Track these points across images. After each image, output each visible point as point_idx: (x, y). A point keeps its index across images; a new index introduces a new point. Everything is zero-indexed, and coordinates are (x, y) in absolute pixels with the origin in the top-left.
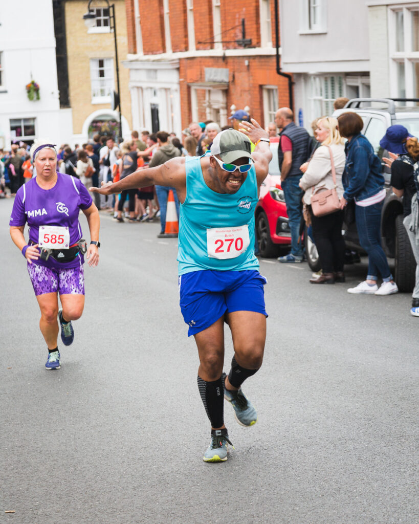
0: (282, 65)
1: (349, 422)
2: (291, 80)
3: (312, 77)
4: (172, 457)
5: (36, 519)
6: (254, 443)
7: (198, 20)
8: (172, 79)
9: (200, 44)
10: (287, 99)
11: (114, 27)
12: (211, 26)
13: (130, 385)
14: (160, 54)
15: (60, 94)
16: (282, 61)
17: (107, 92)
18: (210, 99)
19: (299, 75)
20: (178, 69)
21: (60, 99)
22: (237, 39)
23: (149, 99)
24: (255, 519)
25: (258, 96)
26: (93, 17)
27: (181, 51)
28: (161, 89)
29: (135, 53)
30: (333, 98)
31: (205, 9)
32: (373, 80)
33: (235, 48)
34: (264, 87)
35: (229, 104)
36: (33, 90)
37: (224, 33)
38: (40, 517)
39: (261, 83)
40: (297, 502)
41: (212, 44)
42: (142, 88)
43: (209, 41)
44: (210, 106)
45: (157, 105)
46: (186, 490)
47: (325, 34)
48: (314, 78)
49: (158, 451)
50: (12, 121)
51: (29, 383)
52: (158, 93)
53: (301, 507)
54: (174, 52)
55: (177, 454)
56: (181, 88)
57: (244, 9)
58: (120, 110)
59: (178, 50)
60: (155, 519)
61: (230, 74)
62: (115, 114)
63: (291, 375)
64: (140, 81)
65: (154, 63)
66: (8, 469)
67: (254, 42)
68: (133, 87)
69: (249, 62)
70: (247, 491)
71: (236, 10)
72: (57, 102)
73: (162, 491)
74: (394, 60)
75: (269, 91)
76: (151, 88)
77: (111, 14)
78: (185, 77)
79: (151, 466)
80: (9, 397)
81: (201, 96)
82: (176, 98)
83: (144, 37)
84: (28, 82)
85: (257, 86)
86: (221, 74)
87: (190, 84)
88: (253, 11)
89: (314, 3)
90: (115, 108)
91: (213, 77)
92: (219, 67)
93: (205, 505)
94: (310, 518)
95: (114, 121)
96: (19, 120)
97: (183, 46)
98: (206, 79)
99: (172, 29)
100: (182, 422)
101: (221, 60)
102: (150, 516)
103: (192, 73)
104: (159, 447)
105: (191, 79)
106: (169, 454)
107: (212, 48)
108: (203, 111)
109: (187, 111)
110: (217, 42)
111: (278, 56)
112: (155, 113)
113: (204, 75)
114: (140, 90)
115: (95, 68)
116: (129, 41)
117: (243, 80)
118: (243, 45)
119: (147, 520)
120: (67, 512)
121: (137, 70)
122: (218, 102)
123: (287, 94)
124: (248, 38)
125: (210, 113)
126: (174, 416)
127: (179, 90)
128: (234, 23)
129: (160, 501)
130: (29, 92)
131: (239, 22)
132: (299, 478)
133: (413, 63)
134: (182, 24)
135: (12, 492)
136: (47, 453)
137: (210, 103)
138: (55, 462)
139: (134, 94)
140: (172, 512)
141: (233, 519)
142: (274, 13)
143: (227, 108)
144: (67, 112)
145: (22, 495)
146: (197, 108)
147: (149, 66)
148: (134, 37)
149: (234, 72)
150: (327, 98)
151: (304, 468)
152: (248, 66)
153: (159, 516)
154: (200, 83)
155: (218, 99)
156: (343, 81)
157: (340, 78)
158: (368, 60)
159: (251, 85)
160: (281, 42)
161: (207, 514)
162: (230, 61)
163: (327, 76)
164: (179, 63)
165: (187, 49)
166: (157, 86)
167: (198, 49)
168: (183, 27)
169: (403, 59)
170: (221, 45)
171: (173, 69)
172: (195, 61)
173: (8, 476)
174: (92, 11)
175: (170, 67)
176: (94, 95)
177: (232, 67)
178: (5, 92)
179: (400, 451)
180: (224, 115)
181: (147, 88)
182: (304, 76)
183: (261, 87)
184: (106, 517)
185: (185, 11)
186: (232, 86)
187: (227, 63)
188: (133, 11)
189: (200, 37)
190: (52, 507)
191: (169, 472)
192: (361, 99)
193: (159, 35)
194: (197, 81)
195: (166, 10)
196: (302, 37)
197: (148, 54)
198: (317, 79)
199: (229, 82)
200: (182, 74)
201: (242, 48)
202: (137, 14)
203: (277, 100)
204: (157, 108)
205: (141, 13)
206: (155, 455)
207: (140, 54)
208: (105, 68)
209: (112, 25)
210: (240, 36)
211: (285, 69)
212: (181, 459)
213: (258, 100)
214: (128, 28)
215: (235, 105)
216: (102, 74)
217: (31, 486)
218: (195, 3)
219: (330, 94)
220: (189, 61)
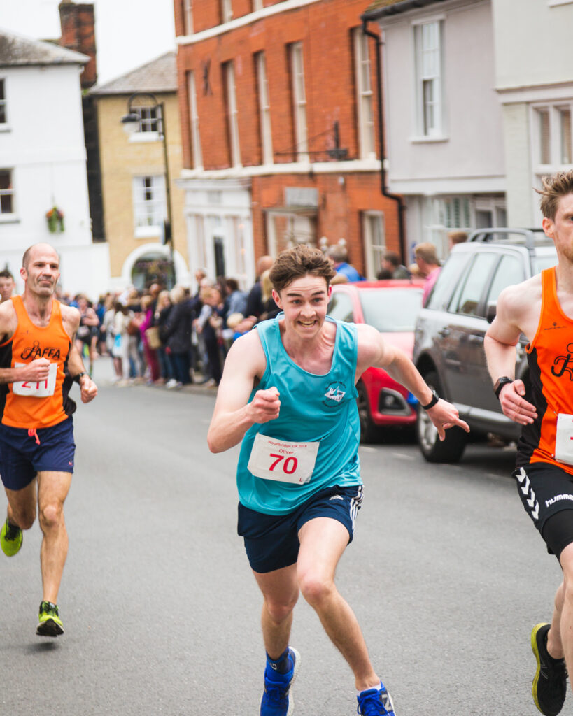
0: (388, 183)
1: (463, 663)
2: (401, 204)
3: (429, 200)
6: (335, 692)
7: (276, 124)
8: (240, 203)
9: (279, 156)
10: (396, 228)
11: (164, 133)
12: (293, 132)
13: (172, 617)
14: (226, 168)
15: (93, 224)
16: (390, 177)
17: (155, 221)
18: (293, 229)
19: (412, 197)
20: (250, 190)
21: (92, 230)
22: (328, 148)
23: (212, 231)
25: (357, 225)
26: (135, 120)
27: (254, 165)
28: (227, 217)
29: (191, 167)
30: (458, 226)
31: (284, 108)
32: (510, 203)
33: (326, 161)
34: (365, 213)
35: (317, 235)
36: (55, 220)
37: (311, 140)
39: (361, 207)
41: (294, 156)
42: (201, 216)
43: (290, 151)
44: (293, 239)
45: (222, 239)
47: (447, 141)
48: (433, 202)
52: (223, 222)
54: (244, 166)
55: (231, 708)
56: (254, 214)
57: (338, 108)
58: (172, 245)
59: (250, 164)
61: (319, 196)
62: (165, 249)
63: (389, 601)
64: (199, 206)
65: (219, 181)
67: (352, 152)
68: (190, 215)
69: (345, 180)
71: (326, 110)
74: (539, 175)
75: (373, 218)
76: (214, 216)
77: (160, 116)
78: (260, 201)
80: (10, 634)
81: (281, 225)
82: (247, 229)
83: (204, 146)
84: (48, 208)
85: (356, 212)
86: (307, 196)
87: (267, 210)
88: (349, 111)
89: (431, 99)
90: (166, 242)
91: (297, 201)
92: (305, 186)
95: (165, 260)
97: (256, 158)
98: (288, 203)
99: (242, 135)
101: (307, 178)
103: (268, 195)
104: (208, 698)
105: (268, 203)
106: (221, 708)
107: (295, 160)
108: (284, 245)
109: (262, 245)
110: (301, 154)
111: (383, 173)
112: (219, 248)
113: (285, 197)
114: (200, 219)
115: (139, 189)
116: (184, 152)
117: (337, 204)
118: (337, 157)
121: (195, 191)
122: (302, 234)
123: (396, 222)
124: (343, 146)
127: (251, 217)
128: (324, 127)
130: (50, 221)
131: (331, 126)
134: (255, 128)
137: (292, 234)
139: (191, 224)
142: (377, 114)
143: (316, 241)
144: (101, 247)
146: (276, 241)
147: (210, 186)
148: (191, 147)
149: (325, 193)
150: (448, 226)
152: (344, 187)
154: (279, 208)
155: (303, 229)
156: (470, 204)
157: (466, 201)
158: (503, 176)
159: (348, 210)
160: (388, 153)
162: (320, 178)
163: (449, 199)
164: (251, 182)
165: (261, 162)
166: (222, 213)
167: (276, 162)
168: (256, 132)
170: (307, 157)
171: (243, 189)
172: (272, 179)
174: (135, 112)
175: (239, 186)
176: (139, 225)
177: (322, 186)
179: (528, 701)
181: (209, 216)
182: (419, 199)
185: (258, 111)
186: (322, 212)
187: (315, 182)
188: (188, 111)
189: (279, 146)
192: (495, 229)
193: (223, 143)
194: (275, 205)
195: (234, 109)
196: (416, 146)
197: (209, 170)
198: (437, 202)
199: (317, 207)
200: (255, 196)
201: (335, 160)
202: (194, 116)
203: (383, 230)
204: (222, 242)
205: (200, 113)
207: (199, 171)
208: (153, 189)
209: (161, 131)
210: (332, 145)
211: (394, 189)
213: (357, 229)
214: (182, 134)
215: (327, 237)
216: (148, 196)
218: (272, 100)
219: (453, 221)
220: (264, 179)
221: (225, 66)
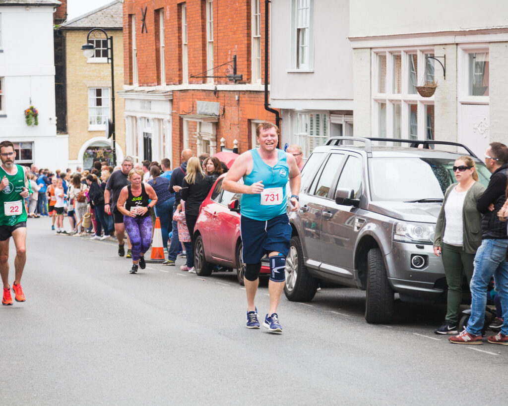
0: (270, 102)
2: (278, 116)
3: (298, 114)
7: (192, 56)
8: (164, 110)
9: (192, 78)
11: (112, 59)
12: (204, 61)
14: (155, 85)
15: (57, 120)
16: (271, 96)
17: (103, 120)
18: (200, 131)
19: (286, 111)
20: (171, 101)
21: (57, 125)
22: (228, 75)
23: (143, 128)
25: (247, 130)
26: (91, 47)
27: (174, 84)
28: (154, 119)
29: (131, 84)
30: (318, 135)
31: (199, 44)
32: (356, 119)
33: (226, 84)
34: (252, 121)
35: (218, 136)
36: (32, 115)
37: (216, 68)
39: (250, 118)
41: (204, 79)
42: (136, 117)
43: (201, 75)
44: (200, 138)
45: (150, 134)
47: (313, 72)
48: (301, 115)
52: (151, 122)
54: (167, 85)
56: (173, 119)
57: (236, 46)
58: (114, 138)
59: (172, 83)
61: (220, 108)
62: (109, 141)
64: (134, 111)
65: (149, 94)
67: (245, 78)
68: (128, 117)
69: (239, 97)
71: (228, 47)
72: (55, 127)
74: (376, 100)
76: (145, 118)
77: (109, 46)
78: (178, 109)
81: (193, 127)
82: (168, 129)
83: (139, 69)
84: (28, 107)
85: (247, 120)
86: (212, 108)
87: (182, 116)
88: (245, 49)
89: (303, 44)
90: (110, 136)
91: (204, 110)
92: (210, 100)
95: (109, 148)
96: (17, 144)
97: (177, 79)
98: (198, 112)
99: (167, 62)
101: (212, 94)
103: (184, 105)
105: (183, 112)
107: (204, 82)
108: (194, 142)
109: (178, 142)
110: (209, 77)
111: (267, 92)
112: (147, 142)
113: (196, 107)
114: (134, 119)
115: (93, 97)
116: (125, 72)
117: (233, 114)
118: (234, 81)
121: (132, 100)
122: (208, 134)
125: (200, 144)
127: (171, 121)
128: (226, 59)
130: (27, 117)
131: (230, 59)
133: (394, 104)
134: (177, 58)
137: (200, 134)
139: (129, 122)
142: (264, 51)
143: (217, 140)
144: (64, 138)
146: (188, 139)
147: (143, 97)
148: (131, 69)
149: (224, 106)
150: (311, 134)
152: (238, 100)
154: (192, 115)
155: (208, 131)
156: (327, 119)
157: (325, 116)
158: (352, 100)
159: (240, 119)
160: (270, 80)
162: (221, 94)
163: (312, 113)
164: (173, 95)
165: (180, 82)
166: (151, 117)
167: (190, 83)
168: (178, 61)
169: (385, 100)
170: (212, 79)
171: (166, 101)
172: (187, 94)
174: (92, 42)
175: (165, 98)
176: (91, 123)
177: (223, 101)
178: (5, 116)
180: (213, 147)
181: (141, 118)
182: (291, 112)
185: (180, 46)
186: (222, 120)
187: (218, 97)
188: (130, 44)
189: (193, 71)
192: (343, 137)
193: (154, 67)
194: (188, 113)
195: (162, 44)
196: (290, 75)
197: (143, 86)
198: (303, 116)
199: (219, 116)
200: (175, 106)
201: (233, 83)
202: (134, 47)
204: (149, 137)
205: (137, 46)
207: (136, 86)
208: (102, 97)
209: (110, 56)
210: (231, 72)
211: (273, 105)
213: (247, 134)
215: (224, 138)
216: (99, 102)
218: (189, 38)
219: (314, 130)
220: (182, 94)
221: (157, 12)
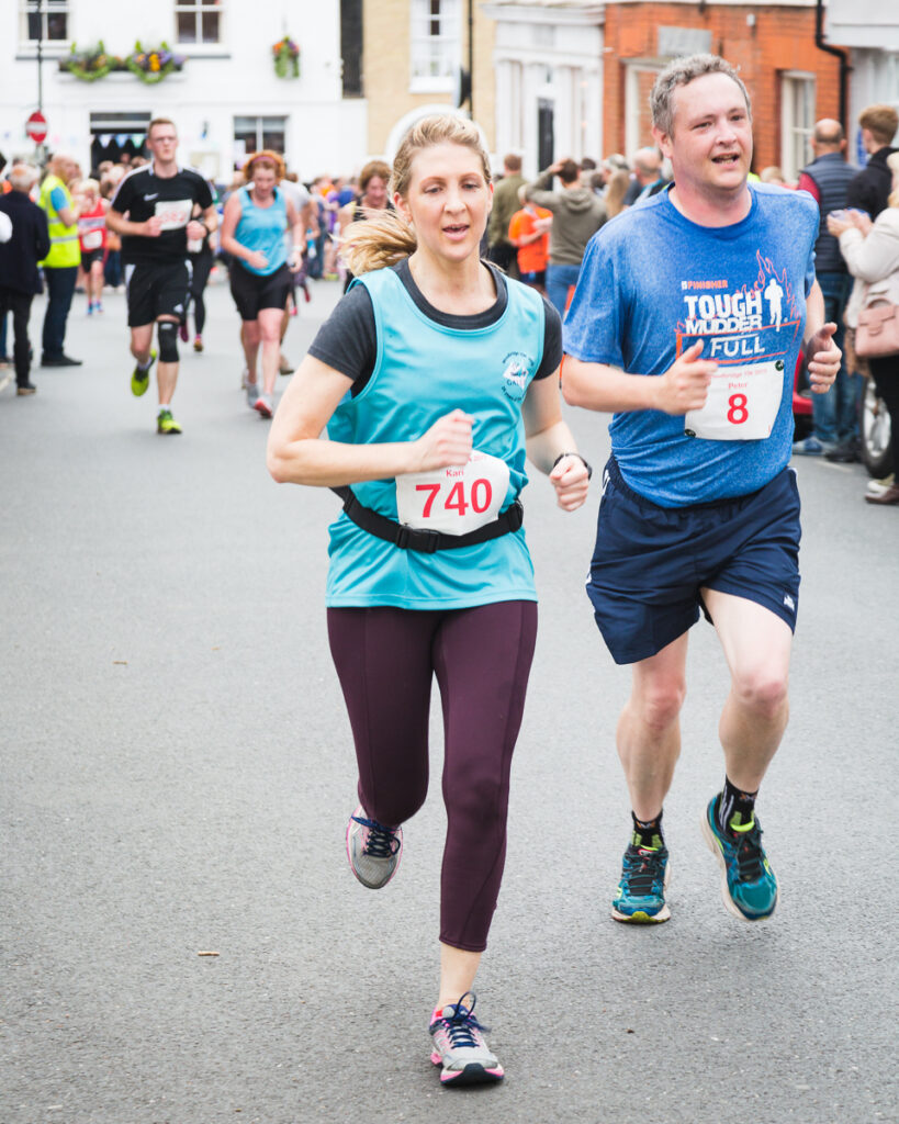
0: (827, 29)
2: (845, 62)
4: (557, 858)
5: (263, 973)
8: (586, 47)
10: (834, 102)
15: (344, 67)
16: (829, 19)
17: (443, 68)
19: (864, 52)
20: (602, 26)
21: (343, 77)
23: (536, 89)
24: (733, 1000)
25: (772, 94)
28: (562, 67)
34: (787, 74)
36: (287, 56)
38: (271, 969)
39: (780, 65)
40: (823, 969)
42: (520, 64)
45: (552, 102)
46: (587, 929)
48: (897, 61)
49: (527, 843)
50: (237, 119)
51: (256, 683)
52: (556, 77)
53: (831, 982)
55: (568, 852)
56: (606, 67)
58: (471, 109)
60: (517, 988)
61: (713, 42)
63: (818, 698)
64: (517, 48)
65: (552, 10)
66: (208, 862)
68: (503, 61)
69: (757, 19)
70: (715, 940)
72: (337, 84)
73: (535, 929)
75: (797, 83)
76: (541, 65)
78: (616, 45)
79: (512, 874)
80: (213, 711)
82: (594, 89)
84: (277, 38)
85: (771, 71)
86: (694, 42)
87: (626, 61)
90: (462, 103)
91: (675, 48)
92: (688, 25)
93: (625, 964)
94: (851, 1005)
96: (252, 119)
98: (661, 52)
100: (582, 784)
101: (695, 13)
102: (505, 982)
103: (630, 37)
104: (531, 835)
105: (628, 50)
106: (552, 852)
109: (614, 116)
111: (820, 10)
112: (545, 118)
113: (657, 41)
114: (517, 68)
115: (423, 15)
117: (742, 56)
119: (501, 988)
120: (329, 961)
121: (513, 23)
123: (835, 93)
126: (565, 770)
127: (601, 70)
129: (529, 951)
130: (278, 59)
132: (828, 920)
135: (214, 912)
136: (291, 833)
138: (308, 855)
139: (504, 75)
140: (553, 975)
141: (684, 997)
144: (355, 104)
145: (234, 920)
146: (639, 112)
147: (539, 17)
149: (722, 38)
151: (841, 899)
152: (754, 28)
153: (526, 982)
154: (647, 60)
159: (758, 69)
161: (629, 985)
162: (715, 13)
164: (605, 14)
166: (554, 61)
171: (590, 26)
172: (639, 10)
173: (205, 877)
175: (585, 21)
176: (417, 74)
177: (718, 28)
181: (533, 65)
182: (875, 55)
183: (779, 74)
184: (412, 976)
187: (707, 19)
190: (299, 949)
191: (550, 890)
194: (640, 54)
200: (611, 38)
203: (811, 104)
204: (551, 107)
206: (521, 852)
208: (442, 17)
211: (835, 38)
212: (578, 864)
213: (771, 101)
216: (435, 28)
217: (254, 901)
220: (626, 11)
